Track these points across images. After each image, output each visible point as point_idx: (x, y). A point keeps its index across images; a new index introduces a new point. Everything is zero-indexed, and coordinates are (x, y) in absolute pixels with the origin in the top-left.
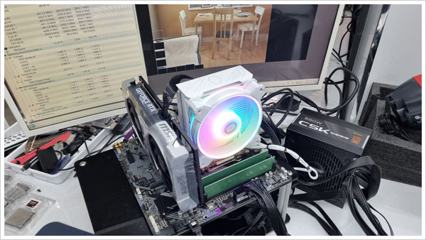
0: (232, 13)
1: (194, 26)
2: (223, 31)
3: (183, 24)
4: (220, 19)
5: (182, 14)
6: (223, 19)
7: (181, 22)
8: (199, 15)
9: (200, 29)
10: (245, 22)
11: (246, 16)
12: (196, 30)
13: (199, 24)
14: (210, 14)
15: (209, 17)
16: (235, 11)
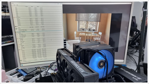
0: (91, 33)
1: (78, 37)
2: (88, 39)
3: (75, 36)
4: (87, 35)
5: (75, 33)
6: (88, 35)
7: (75, 35)
8: (80, 33)
9: (80, 38)
10: (96, 37)
11: (96, 35)
12: (79, 38)
13: (80, 36)
14: (84, 33)
15: (84, 34)
16: (92, 33)
